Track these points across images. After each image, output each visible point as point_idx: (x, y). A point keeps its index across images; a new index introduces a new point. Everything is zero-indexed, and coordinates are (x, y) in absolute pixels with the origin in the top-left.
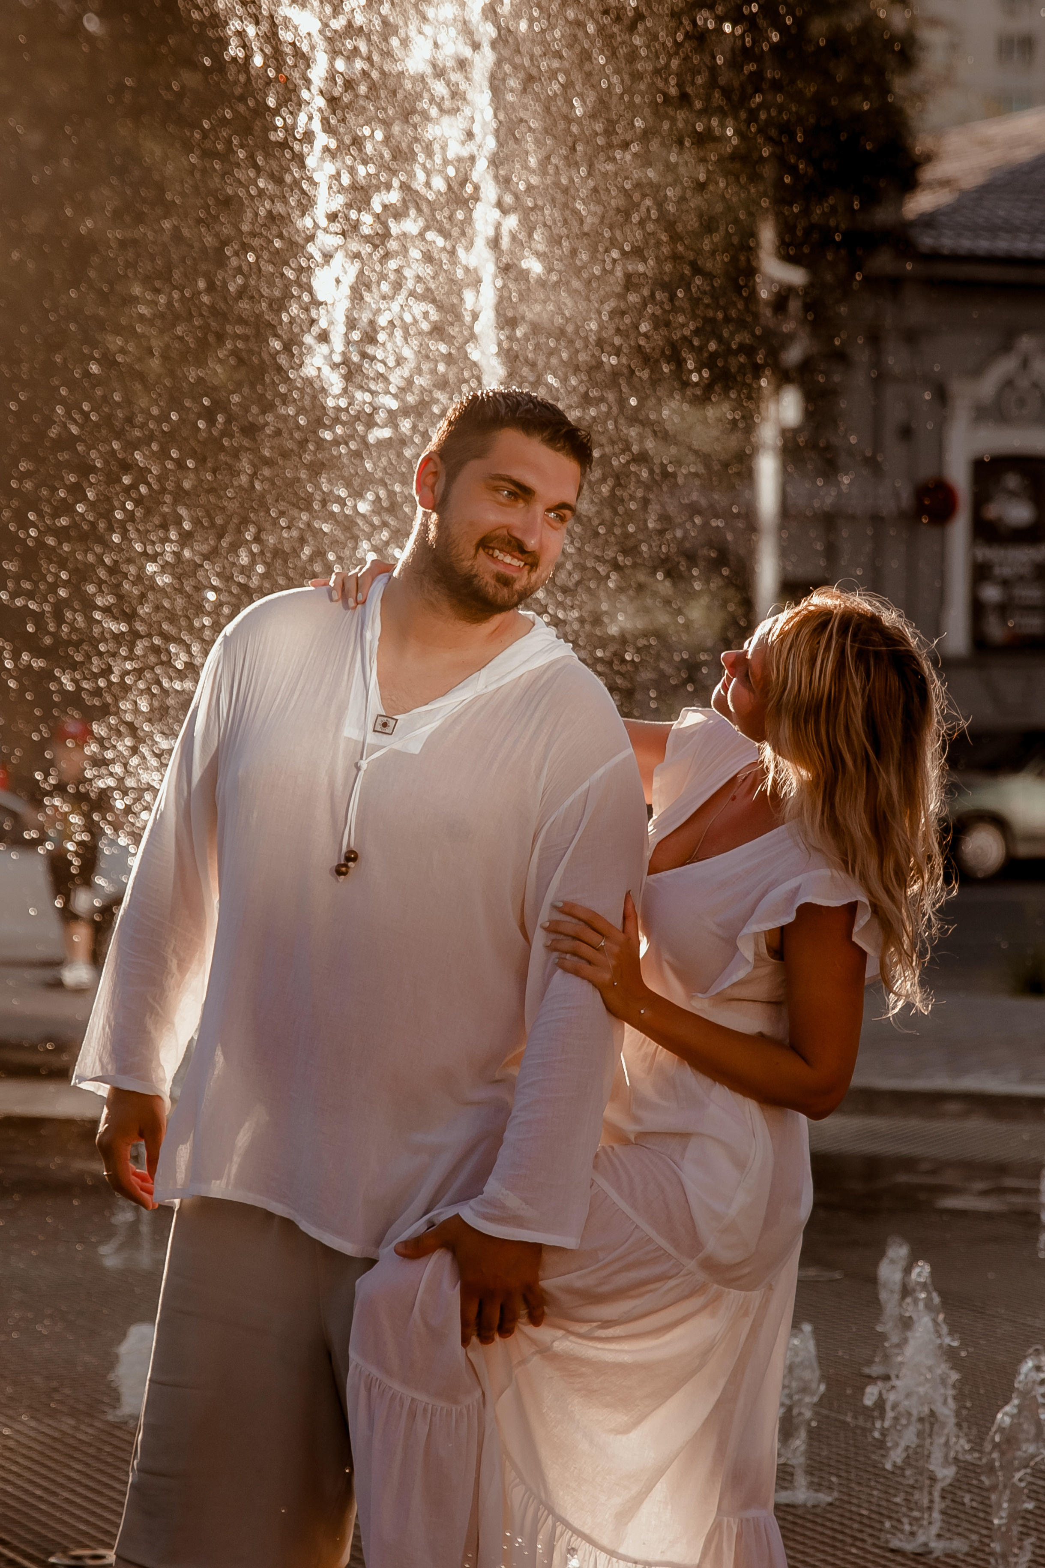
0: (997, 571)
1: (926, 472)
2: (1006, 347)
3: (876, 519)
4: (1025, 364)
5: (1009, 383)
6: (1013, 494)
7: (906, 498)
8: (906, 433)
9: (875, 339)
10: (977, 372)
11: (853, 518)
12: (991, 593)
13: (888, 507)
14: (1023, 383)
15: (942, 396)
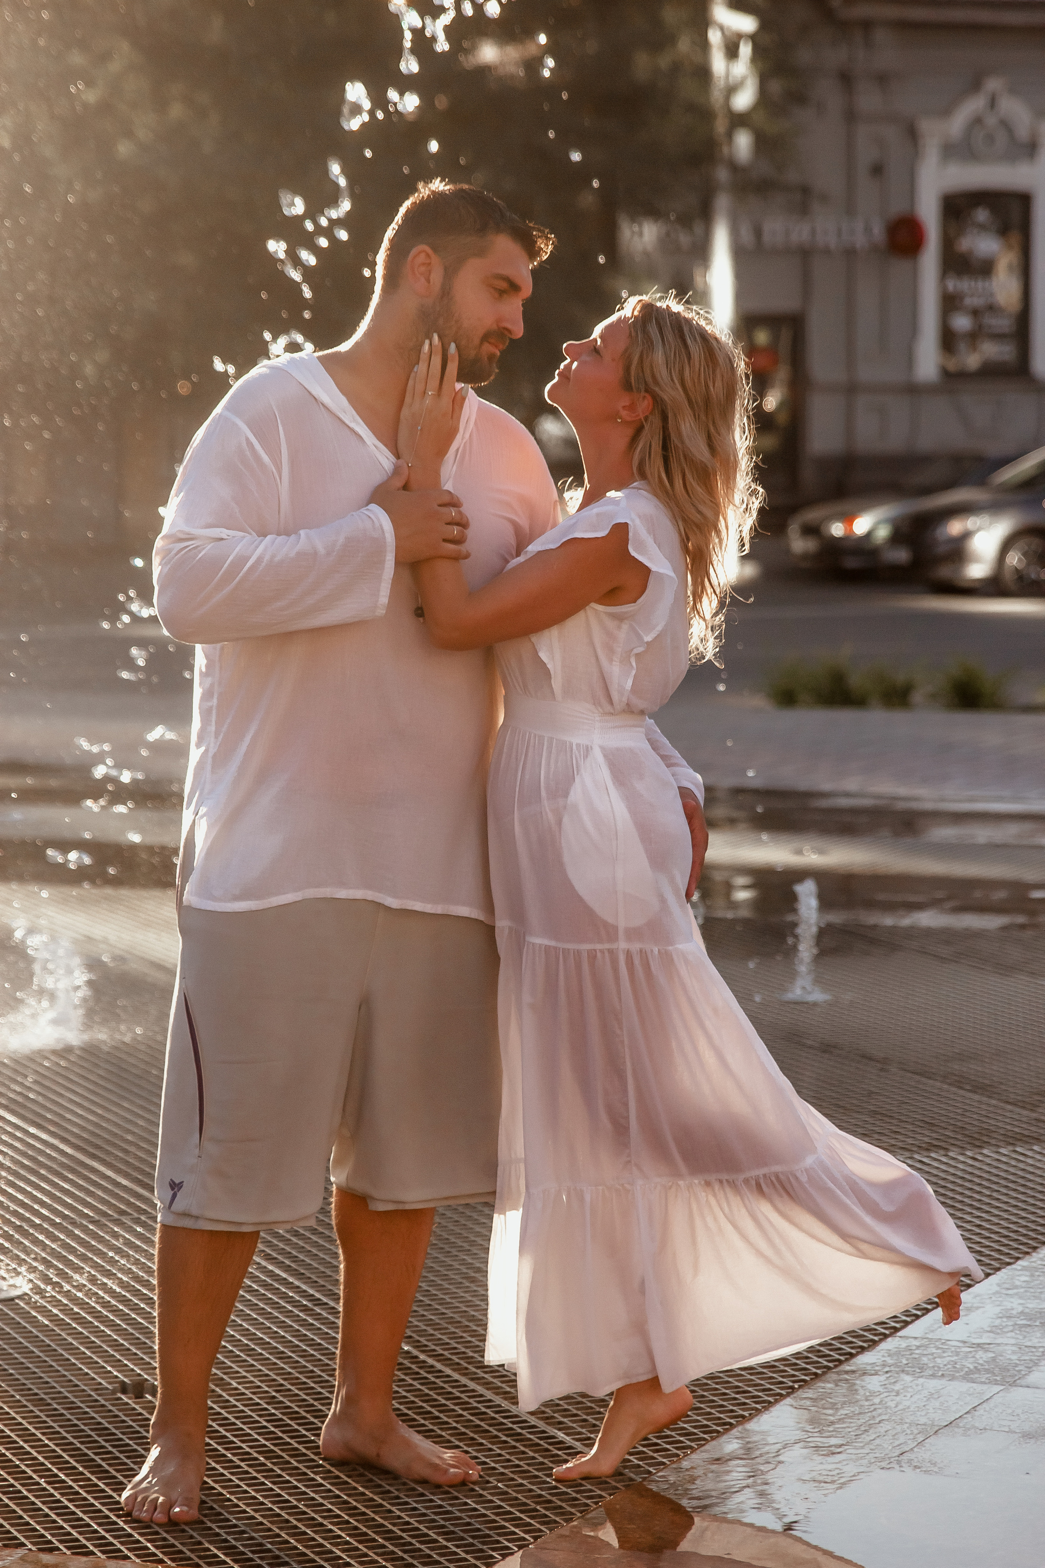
0: (968, 301)
1: (897, 208)
2: (975, 85)
3: (850, 253)
4: (993, 103)
5: (977, 121)
6: (982, 227)
7: (878, 231)
8: (877, 170)
9: (846, 79)
10: (946, 112)
11: (827, 251)
12: (962, 323)
13: (860, 241)
14: (991, 121)
15: (912, 134)
